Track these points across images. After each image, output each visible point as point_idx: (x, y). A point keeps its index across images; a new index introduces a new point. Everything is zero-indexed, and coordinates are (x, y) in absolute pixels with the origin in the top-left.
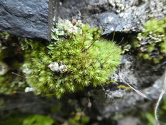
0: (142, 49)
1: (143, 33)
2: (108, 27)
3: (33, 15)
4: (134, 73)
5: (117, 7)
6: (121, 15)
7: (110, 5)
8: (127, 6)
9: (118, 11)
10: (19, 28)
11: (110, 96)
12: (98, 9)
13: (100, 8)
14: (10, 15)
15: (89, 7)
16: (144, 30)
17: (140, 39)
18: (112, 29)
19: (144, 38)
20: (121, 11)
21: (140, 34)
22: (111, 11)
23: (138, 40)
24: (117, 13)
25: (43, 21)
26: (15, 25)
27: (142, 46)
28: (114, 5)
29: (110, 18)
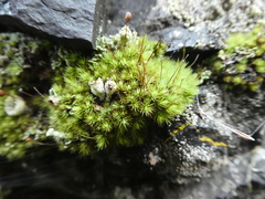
0: (228, 70)
1: (225, 51)
2: (175, 42)
3: (74, 10)
4: (223, 116)
5: (184, 20)
6: (191, 29)
7: (175, 18)
8: (198, 20)
9: (187, 25)
10: (54, 24)
11: (188, 155)
12: (159, 23)
13: (163, 23)
14: (45, 8)
15: (148, 23)
16: (226, 47)
17: (223, 58)
18: (181, 45)
19: (228, 56)
20: (191, 25)
21: (221, 52)
22: (178, 25)
23: (220, 60)
24: (185, 27)
25: (87, 18)
26: (50, 20)
27: (228, 66)
28: (180, 17)
29: (177, 33)
